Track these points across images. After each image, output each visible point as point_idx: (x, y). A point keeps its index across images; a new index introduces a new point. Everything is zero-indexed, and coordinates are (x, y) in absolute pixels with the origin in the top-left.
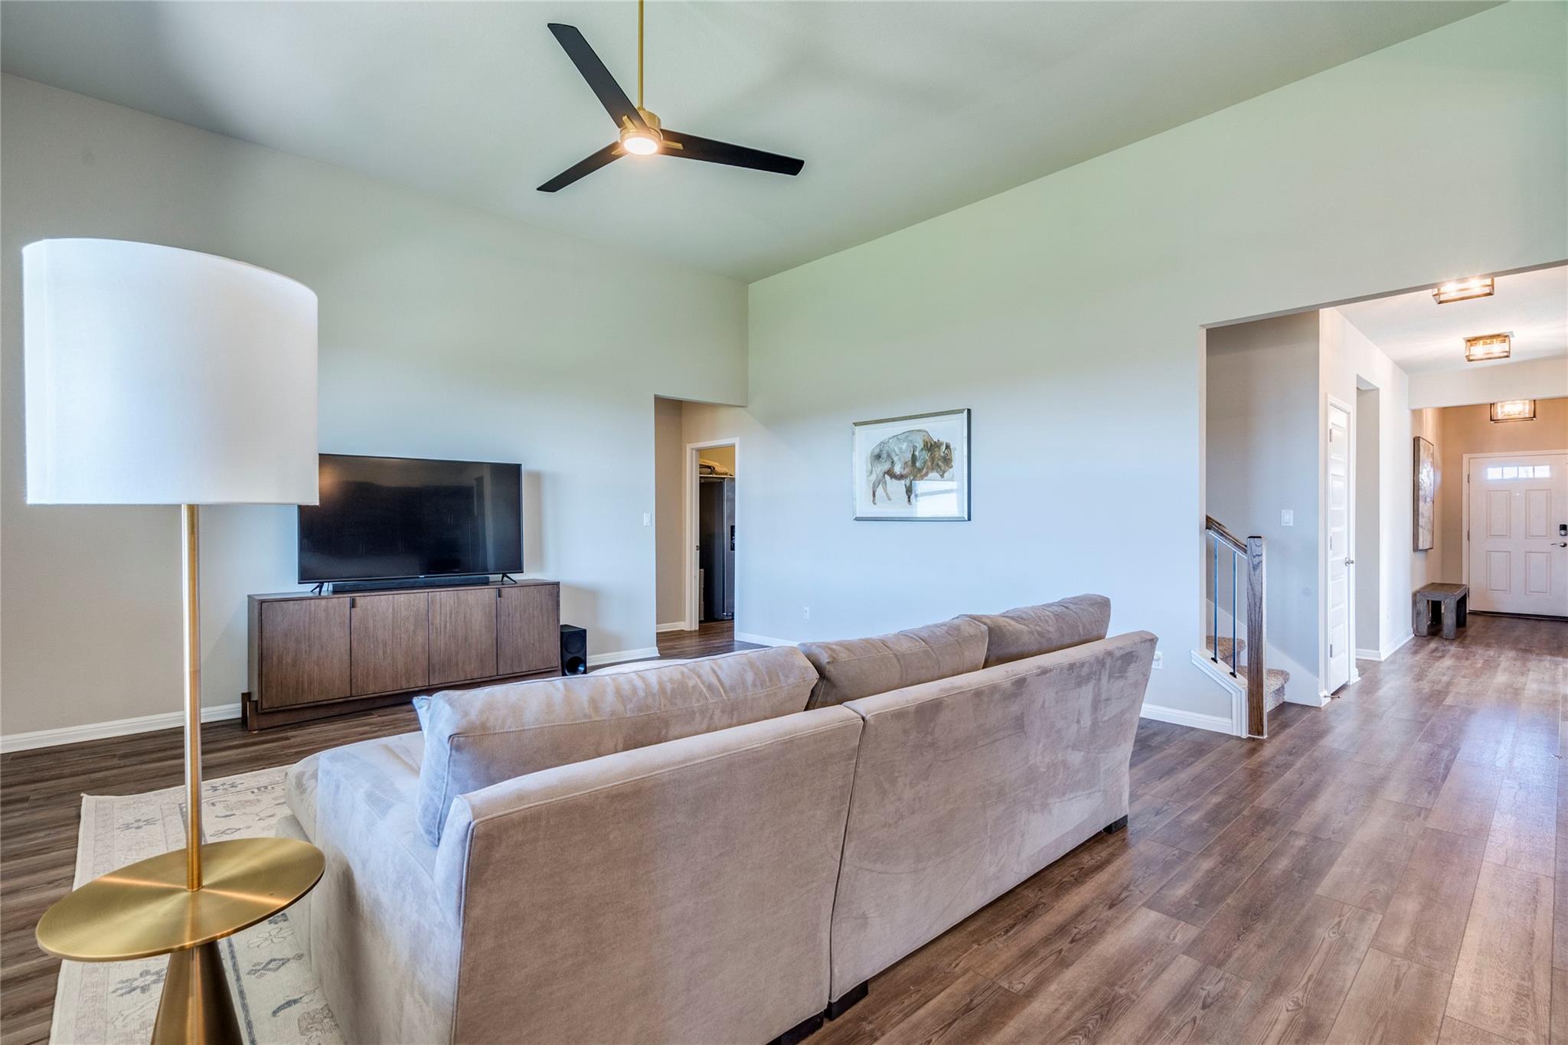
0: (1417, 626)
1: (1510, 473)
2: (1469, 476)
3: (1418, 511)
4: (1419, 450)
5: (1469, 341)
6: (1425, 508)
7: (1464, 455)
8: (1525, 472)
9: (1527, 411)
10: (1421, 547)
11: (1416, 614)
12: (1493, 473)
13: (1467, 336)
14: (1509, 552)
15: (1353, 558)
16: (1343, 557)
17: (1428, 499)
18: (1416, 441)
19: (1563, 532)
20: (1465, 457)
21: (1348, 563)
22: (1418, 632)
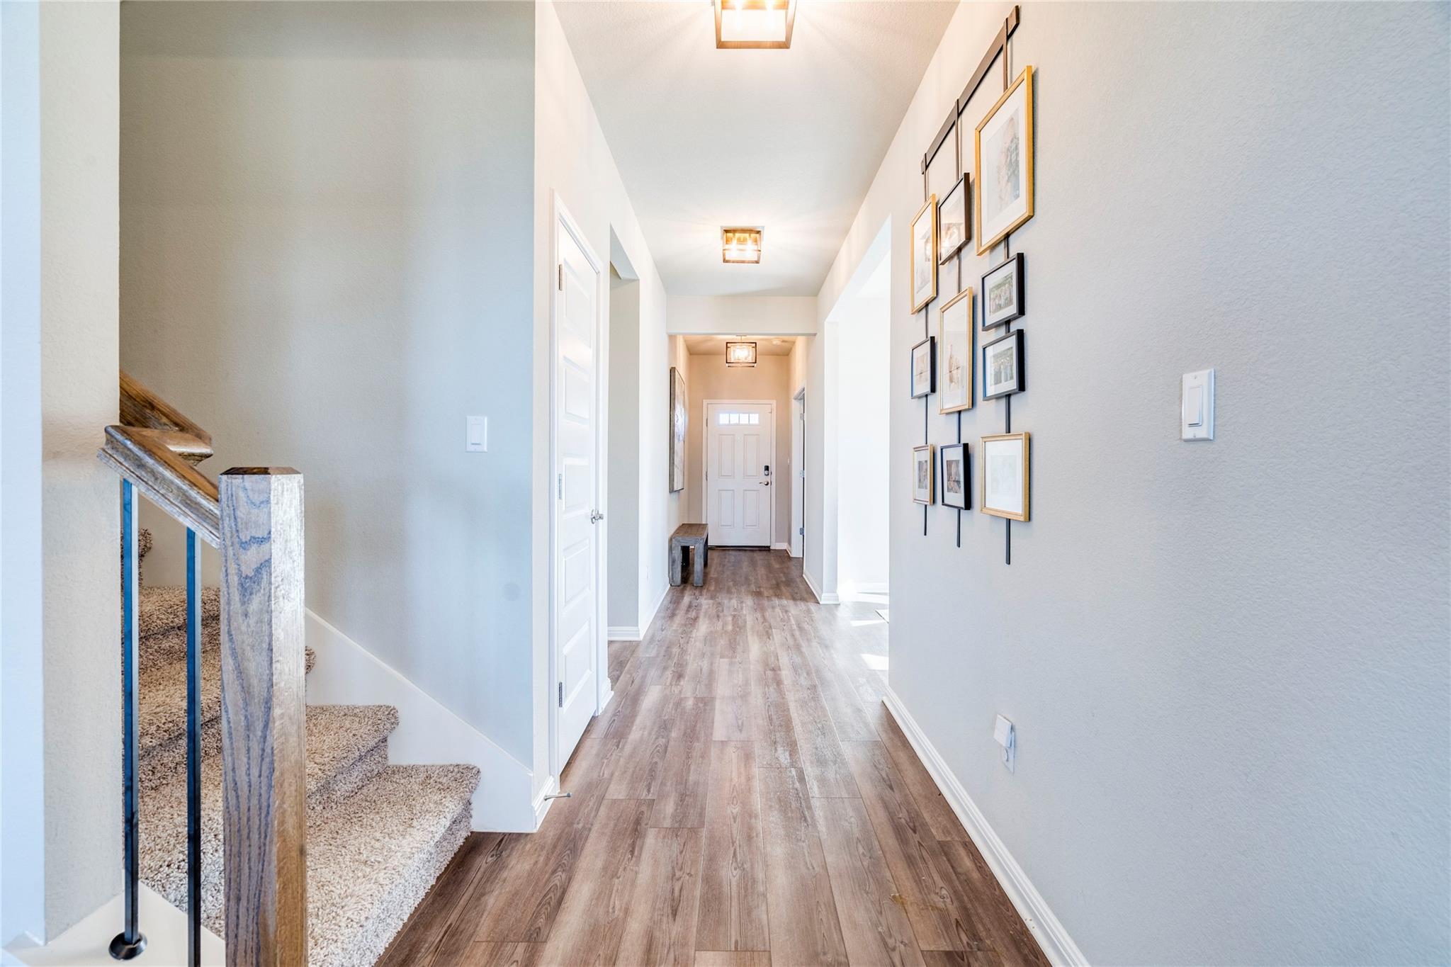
0: (672, 575)
1: (734, 419)
2: (707, 420)
3: (674, 448)
4: (675, 382)
5: (727, 231)
6: (679, 446)
7: (704, 400)
8: (744, 419)
9: (750, 357)
10: (675, 489)
11: (672, 562)
12: (723, 419)
13: (724, 225)
14: (733, 490)
15: (603, 510)
16: (587, 511)
17: (681, 438)
18: (672, 370)
19: (766, 472)
20: (705, 402)
21: (596, 518)
22: (673, 581)
